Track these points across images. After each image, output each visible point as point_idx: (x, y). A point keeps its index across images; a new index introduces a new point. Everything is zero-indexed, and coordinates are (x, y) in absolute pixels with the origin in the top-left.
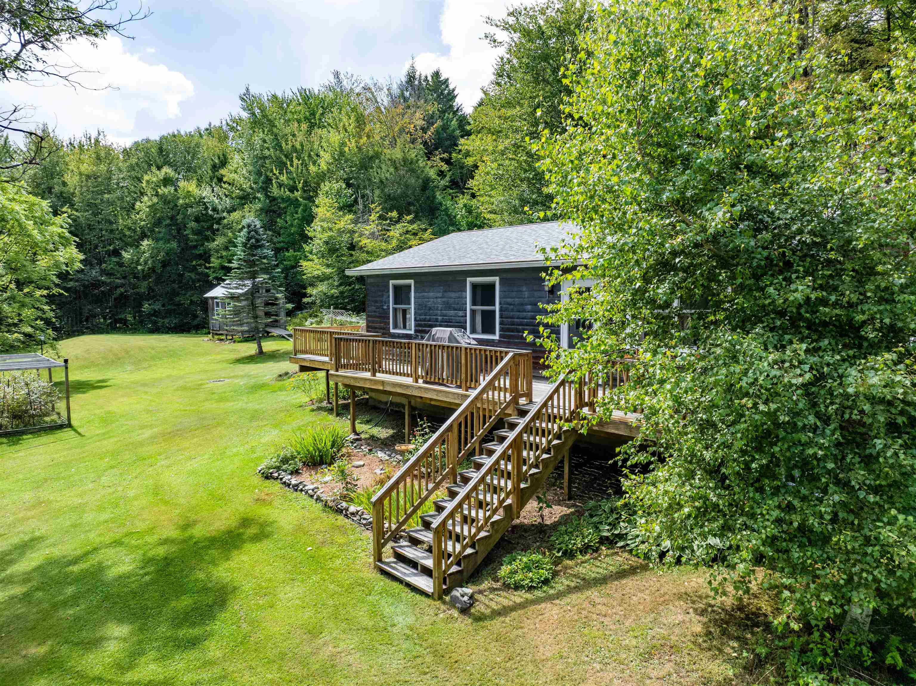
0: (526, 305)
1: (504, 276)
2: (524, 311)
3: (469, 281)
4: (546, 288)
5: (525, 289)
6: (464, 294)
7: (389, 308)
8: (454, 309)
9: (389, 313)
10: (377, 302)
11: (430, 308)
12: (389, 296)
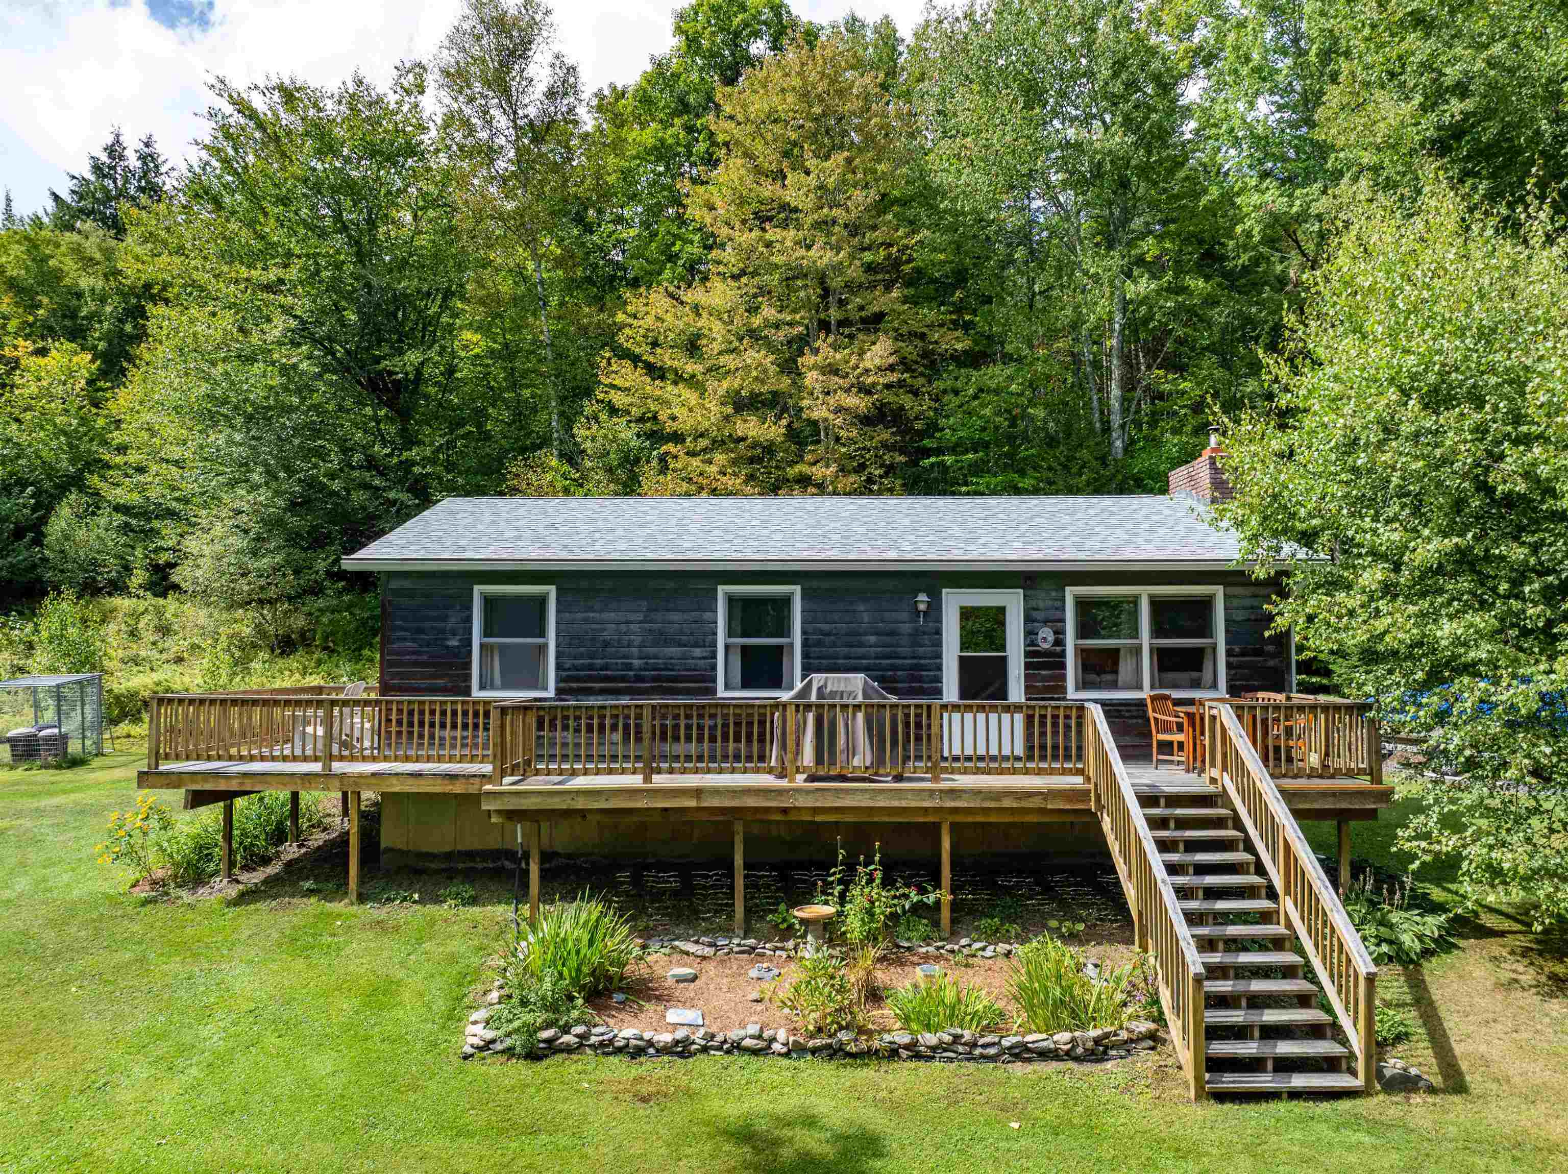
0: (866, 634)
1: (815, 584)
2: (861, 645)
3: (722, 590)
4: (922, 607)
5: (862, 608)
6: (707, 615)
7: (470, 644)
8: (680, 644)
9: (470, 653)
10: (420, 631)
11: (606, 644)
12: (469, 619)
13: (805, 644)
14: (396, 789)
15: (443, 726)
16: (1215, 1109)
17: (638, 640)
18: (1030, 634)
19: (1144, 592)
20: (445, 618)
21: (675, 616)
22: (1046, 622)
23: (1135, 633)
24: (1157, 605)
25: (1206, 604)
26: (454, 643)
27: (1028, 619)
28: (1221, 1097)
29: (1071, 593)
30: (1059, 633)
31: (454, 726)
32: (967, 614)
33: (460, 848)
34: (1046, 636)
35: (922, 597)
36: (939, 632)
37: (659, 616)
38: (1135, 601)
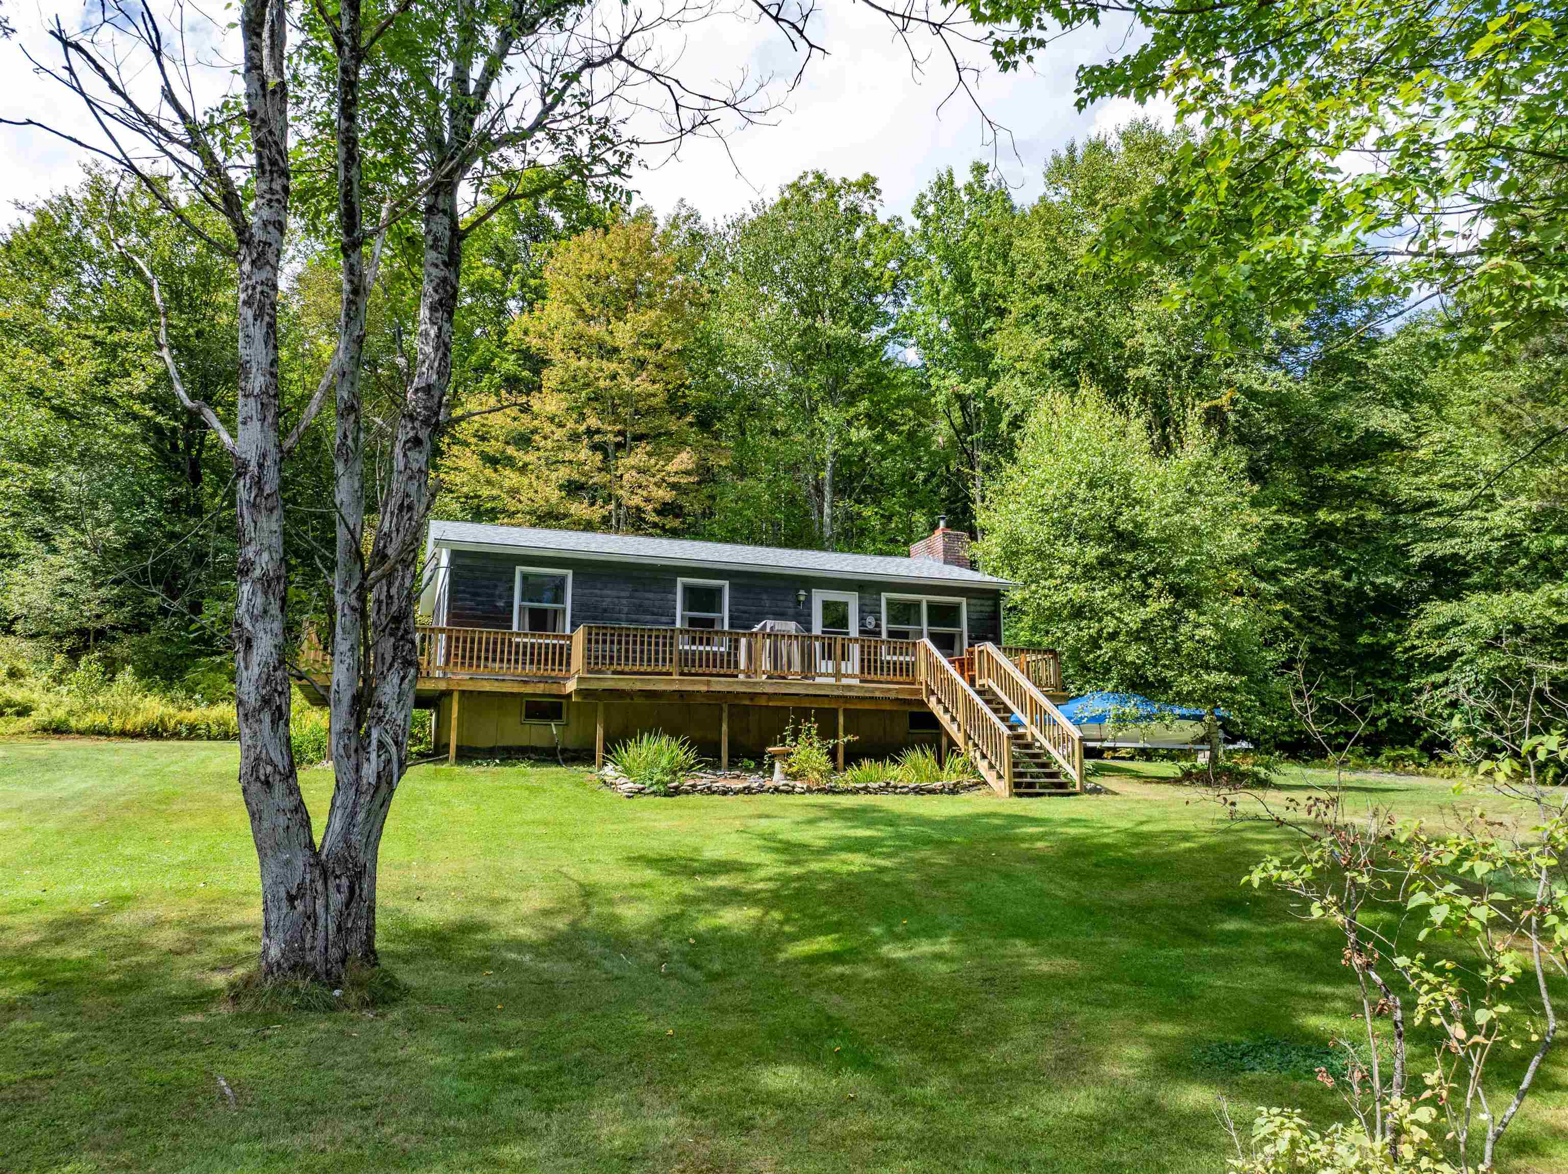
1: (737, 579)
3: (680, 581)
4: (802, 598)
5: (765, 597)
6: (670, 596)
7: (512, 606)
8: (653, 614)
9: (511, 612)
10: (478, 595)
11: (605, 610)
12: (512, 589)
13: (731, 618)
14: (487, 689)
15: (494, 660)
16: (1016, 799)
17: (626, 610)
18: (862, 619)
19: (924, 599)
20: (496, 586)
21: (651, 595)
22: (871, 613)
23: (919, 623)
24: (931, 607)
25: (956, 608)
26: (501, 604)
27: (861, 611)
28: (1020, 795)
29: (884, 596)
30: (878, 619)
31: (502, 661)
32: (826, 605)
33: (500, 744)
34: (870, 621)
35: (802, 592)
36: (810, 615)
37: (637, 594)
38: (918, 605)
